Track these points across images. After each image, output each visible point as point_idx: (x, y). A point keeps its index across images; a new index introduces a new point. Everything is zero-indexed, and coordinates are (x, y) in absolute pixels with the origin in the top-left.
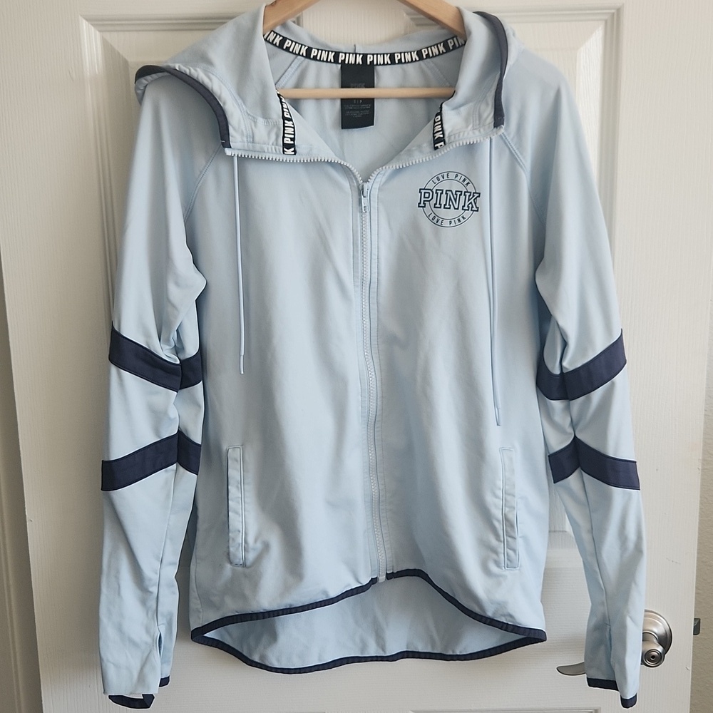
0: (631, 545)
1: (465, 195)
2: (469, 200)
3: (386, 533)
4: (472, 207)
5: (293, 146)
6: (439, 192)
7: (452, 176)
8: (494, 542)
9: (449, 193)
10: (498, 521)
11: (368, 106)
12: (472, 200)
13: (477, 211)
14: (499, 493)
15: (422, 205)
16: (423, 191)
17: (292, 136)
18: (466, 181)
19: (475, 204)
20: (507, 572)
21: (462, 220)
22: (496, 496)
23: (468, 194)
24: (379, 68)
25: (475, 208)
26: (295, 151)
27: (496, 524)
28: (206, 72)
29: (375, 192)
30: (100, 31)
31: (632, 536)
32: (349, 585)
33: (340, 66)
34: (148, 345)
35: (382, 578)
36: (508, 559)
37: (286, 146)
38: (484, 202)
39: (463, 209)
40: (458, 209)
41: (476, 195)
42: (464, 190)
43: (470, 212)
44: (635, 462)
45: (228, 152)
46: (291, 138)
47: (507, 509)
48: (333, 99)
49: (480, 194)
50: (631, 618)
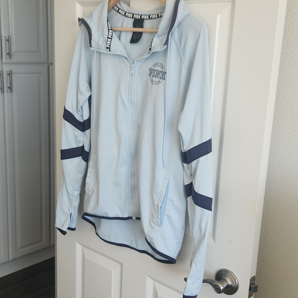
0: (203, 233)
1: (162, 73)
2: (162, 75)
3: (136, 201)
4: (163, 78)
5: (109, 48)
6: (155, 70)
7: (159, 64)
8: (154, 214)
9: (157, 71)
10: (156, 205)
11: (139, 35)
12: (163, 75)
13: (164, 79)
14: (158, 195)
15: (150, 75)
16: (150, 70)
17: (110, 45)
18: (163, 67)
19: (164, 76)
20: (157, 227)
21: (159, 83)
22: (157, 196)
23: (162, 72)
24: (145, 21)
25: (164, 78)
26: (110, 50)
27: (155, 206)
28: (90, 20)
29: (137, 68)
30: (82, 6)
31: (203, 229)
32: (118, 215)
33: (134, 19)
34: (73, 113)
35: (134, 218)
36: (157, 222)
37: (107, 48)
38: (167, 76)
39: (160, 78)
40: (158, 78)
41: (165, 73)
42: (162, 71)
43: (162, 80)
44: (212, 199)
45: (92, 49)
46: (109, 45)
47: (159, 202)
48: (131, 32)
49: (166, 73)
50: (195, 263)
